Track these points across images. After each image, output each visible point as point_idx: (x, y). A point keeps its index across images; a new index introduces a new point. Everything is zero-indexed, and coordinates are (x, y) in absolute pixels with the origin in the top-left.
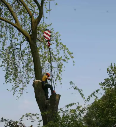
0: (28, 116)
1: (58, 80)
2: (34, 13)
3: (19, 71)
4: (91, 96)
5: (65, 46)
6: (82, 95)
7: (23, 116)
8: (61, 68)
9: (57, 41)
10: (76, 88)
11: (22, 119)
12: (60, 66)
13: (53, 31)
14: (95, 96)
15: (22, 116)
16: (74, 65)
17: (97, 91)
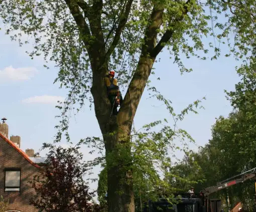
0: (89, 141)
4: (186, 110)
6: (171, 110)
7: (82, 141)
10: (160, 98)
11: (79, 146)
14: (192, 110)
15: (79, 141)
17: (196, 103)
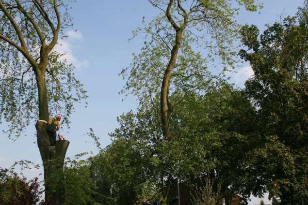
1: (65, 124)
3: (18, 107)
5: (77, 82)
8: (70, 109)
9: (69, 75)
12: (69, 107)
13: (66, 63)
16: (86, 107)
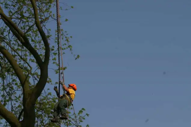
2: (30, 75)
